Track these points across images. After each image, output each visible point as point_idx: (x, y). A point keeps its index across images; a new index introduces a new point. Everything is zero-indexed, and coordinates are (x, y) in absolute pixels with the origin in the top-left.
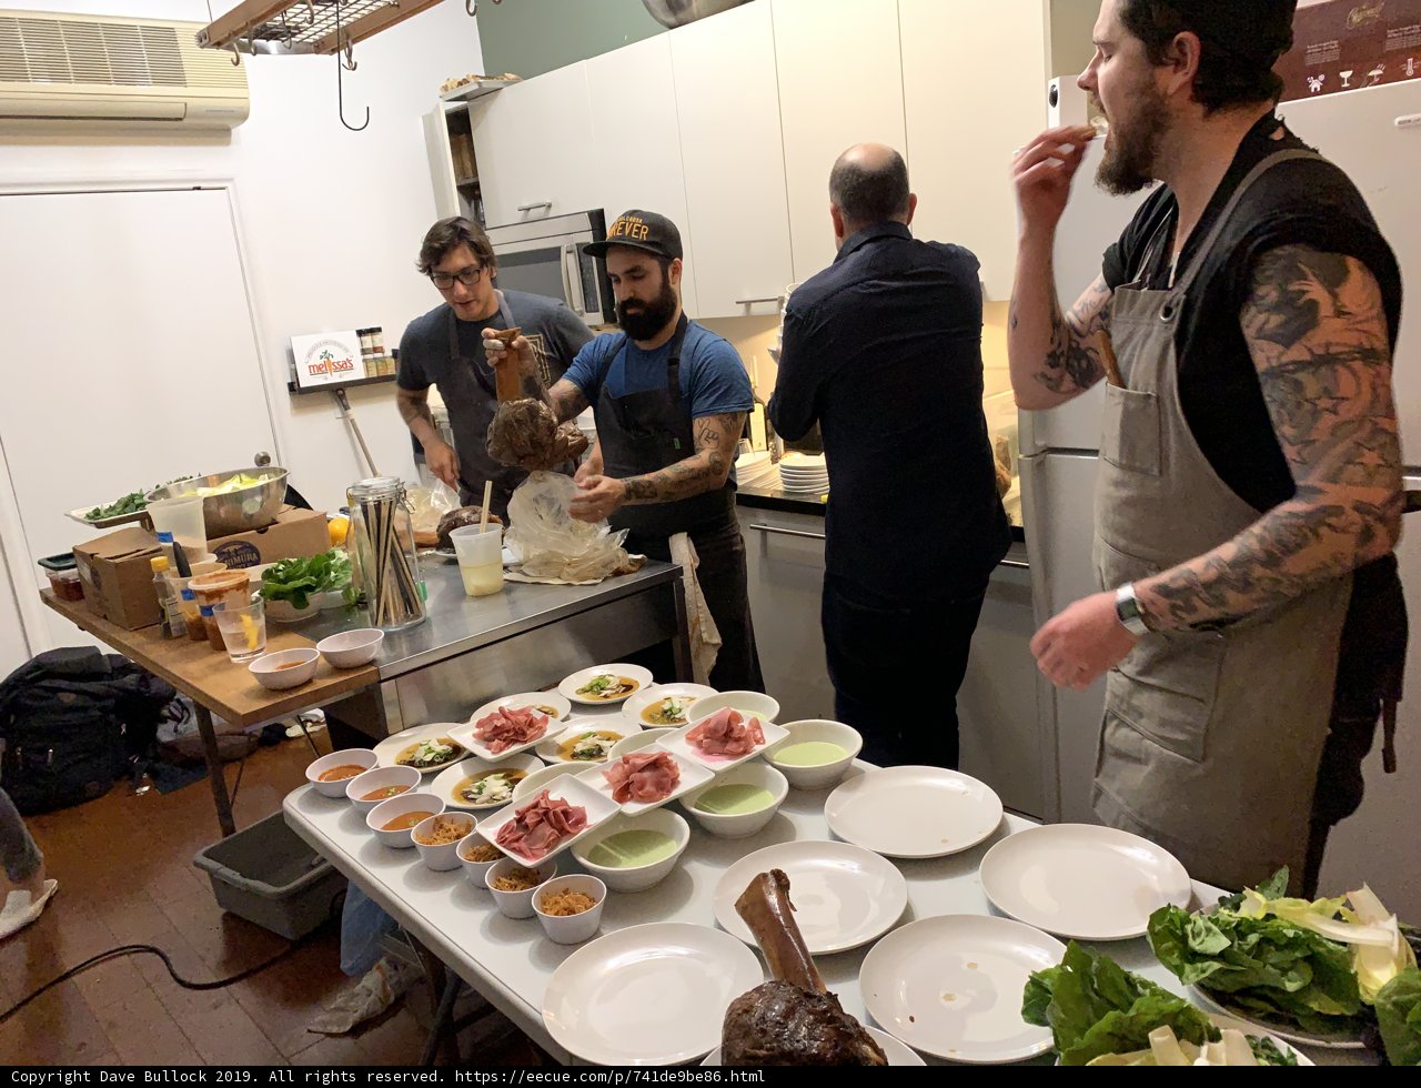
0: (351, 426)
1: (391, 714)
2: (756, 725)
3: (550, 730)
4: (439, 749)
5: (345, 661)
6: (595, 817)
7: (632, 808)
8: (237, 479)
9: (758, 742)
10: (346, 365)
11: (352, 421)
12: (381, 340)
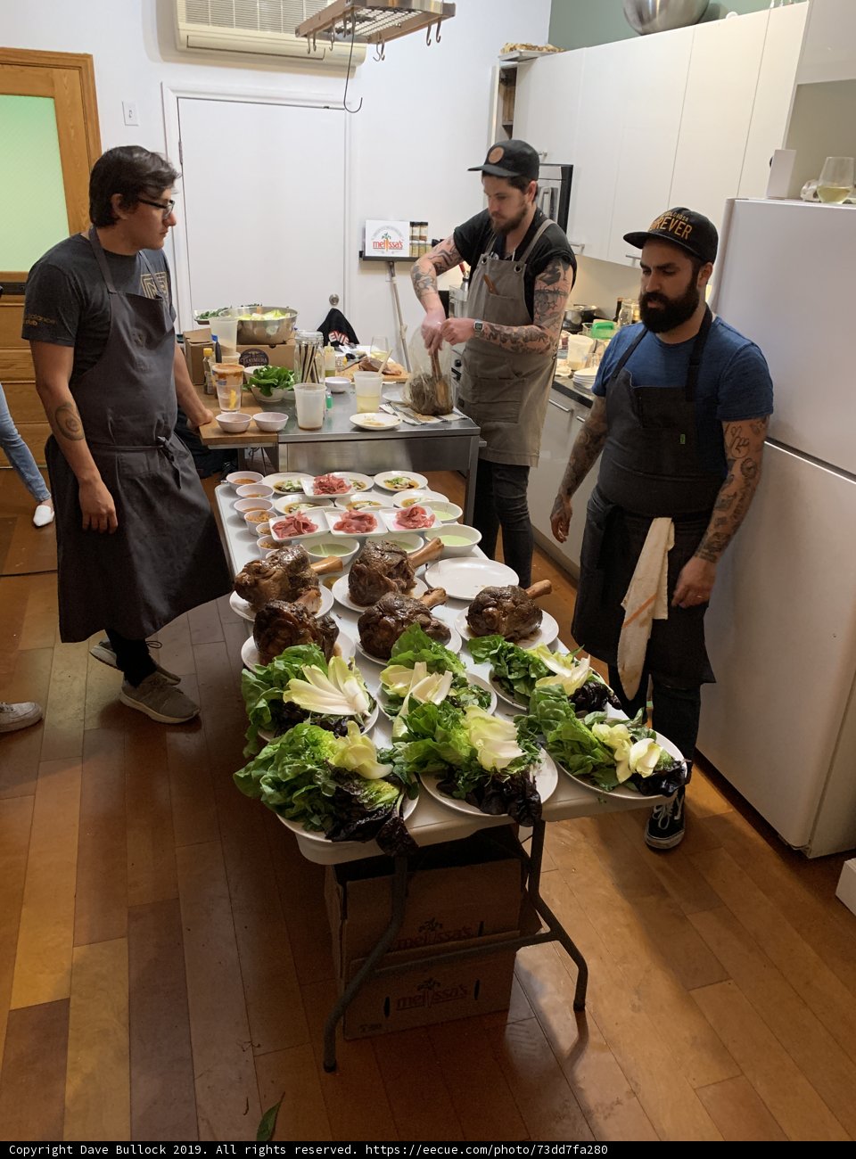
0: (394, 287)
1: (282, 462)
2: (433, 519)
3: (349, 493)
4: (296, 486)
5: (264, 428)
6: (320, 529)
7: (341, 533)
8: (275, 311)
9: (426, 526)
10: (398, 246)
11: (395, 285)
12: (426, 232)
